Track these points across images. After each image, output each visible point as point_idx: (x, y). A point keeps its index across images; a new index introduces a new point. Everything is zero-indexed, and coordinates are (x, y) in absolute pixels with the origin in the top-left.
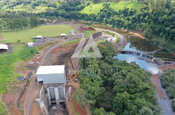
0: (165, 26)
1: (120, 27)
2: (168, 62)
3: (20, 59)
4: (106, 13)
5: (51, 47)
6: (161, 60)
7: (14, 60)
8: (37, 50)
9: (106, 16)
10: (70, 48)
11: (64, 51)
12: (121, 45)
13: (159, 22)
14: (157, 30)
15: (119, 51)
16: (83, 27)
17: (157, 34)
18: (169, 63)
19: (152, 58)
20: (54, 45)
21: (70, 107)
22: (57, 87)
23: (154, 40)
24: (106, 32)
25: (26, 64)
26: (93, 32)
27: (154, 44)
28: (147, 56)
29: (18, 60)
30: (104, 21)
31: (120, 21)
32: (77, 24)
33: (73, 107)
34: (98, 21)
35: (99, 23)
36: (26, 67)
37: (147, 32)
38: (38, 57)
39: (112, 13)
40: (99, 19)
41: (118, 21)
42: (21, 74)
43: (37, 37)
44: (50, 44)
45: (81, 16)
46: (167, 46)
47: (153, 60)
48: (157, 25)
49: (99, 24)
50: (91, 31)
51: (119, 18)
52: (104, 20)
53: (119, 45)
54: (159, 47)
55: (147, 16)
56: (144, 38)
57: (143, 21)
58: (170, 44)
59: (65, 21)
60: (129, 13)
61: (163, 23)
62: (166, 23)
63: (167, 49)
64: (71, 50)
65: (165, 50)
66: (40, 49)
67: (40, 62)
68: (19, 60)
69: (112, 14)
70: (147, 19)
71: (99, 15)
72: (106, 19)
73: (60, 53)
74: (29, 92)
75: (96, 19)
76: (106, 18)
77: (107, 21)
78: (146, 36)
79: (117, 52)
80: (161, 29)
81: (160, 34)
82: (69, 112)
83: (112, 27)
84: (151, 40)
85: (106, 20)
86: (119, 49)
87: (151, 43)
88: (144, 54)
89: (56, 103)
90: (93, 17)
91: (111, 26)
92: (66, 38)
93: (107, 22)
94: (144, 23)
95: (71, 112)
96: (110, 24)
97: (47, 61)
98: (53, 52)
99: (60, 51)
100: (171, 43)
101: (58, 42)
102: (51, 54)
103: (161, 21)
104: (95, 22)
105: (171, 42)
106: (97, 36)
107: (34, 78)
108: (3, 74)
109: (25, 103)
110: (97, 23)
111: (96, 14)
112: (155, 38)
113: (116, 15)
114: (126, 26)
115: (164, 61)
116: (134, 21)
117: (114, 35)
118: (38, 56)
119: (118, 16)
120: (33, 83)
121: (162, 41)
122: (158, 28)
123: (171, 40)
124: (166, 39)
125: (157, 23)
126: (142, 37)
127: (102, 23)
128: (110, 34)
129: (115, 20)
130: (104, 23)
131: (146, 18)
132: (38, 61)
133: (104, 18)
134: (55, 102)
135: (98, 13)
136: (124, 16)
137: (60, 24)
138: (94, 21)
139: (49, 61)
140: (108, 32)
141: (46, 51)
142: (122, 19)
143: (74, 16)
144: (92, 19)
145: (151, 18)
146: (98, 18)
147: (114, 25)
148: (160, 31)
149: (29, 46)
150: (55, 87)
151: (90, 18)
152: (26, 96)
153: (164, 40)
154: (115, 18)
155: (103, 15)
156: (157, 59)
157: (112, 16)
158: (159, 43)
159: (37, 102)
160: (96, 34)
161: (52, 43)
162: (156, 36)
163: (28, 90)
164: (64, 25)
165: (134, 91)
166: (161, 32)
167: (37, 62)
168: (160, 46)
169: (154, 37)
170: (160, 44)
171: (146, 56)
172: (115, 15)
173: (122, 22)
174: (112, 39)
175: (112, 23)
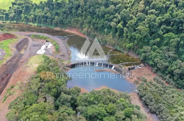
0: (107, 20)
1: (48, 25)
2: (131, 67)
4: (23, 7)
6: (122, 66)
9: (23, 11)
12: (66, 55)
13: (99, 16)
14: (100, 26)
15: (67, 66)
17: (99, 31)
18: (133, 69)
24: (34, 36)
27: (101, 44)
30: (22, 19)
31: (47, 17)
34: (13, 19)
35: (15, 22)
37: (88, 29)
39: (31, 7)
40: (14, 16)
41: (43, 17)
46: (118, 45)
48: (96, 20)
49: (16, 23)
51: (44, 13)
52: (22, 18)
53: (62, 55)
54: (107, 46)
55: (80, 9)
57: (77, 15)
58: (120, 41)
60: (54, 5)
61: (103, 16)
63: (119, 48)
65: (116, 50)
69: (31, 8)
70: (81, 12)
71: (13, 11)
72: (25, 15)
75: (10, 16)
77: (28, 18)
78: (88, 34)
79: (65, 69)
80: (103, 24)
81: (105, 31)
83: (37, 26)
85: (25, 17)
86: (66, 63)
90: (4, 14)
91: (36, 25)
93: (27, 20)
94: (80, 18)
96: (34, 22)
104: (9, 22)
105: (120, 39)
110: (12, 22)
111: (7, 9)
112: (99, 36)
113: (38, 9)
114: (57, 23)
115: (127, 68)
116: (65, 16)
117: (46, 38)
119: (40, 10)
121: (109, 39)
122: (100, 24)
124: (114, 36)
125: (96, 17)
127: (21, 22)
128: (41, 38)
129: (40, 16)
130: (23, 21)
131: (79, 11)
133: (22, 15)
135: (10, 8)
136: (50, 10)
138: (7, 20)
140: (37, 35)
142: (49, 14)
145: (86, 11)
146: (12, 15)
147: (39, 22)
153: (111, 37)
154: (38, 12)
155: (19, 11)
156: (117, 66)
157: (32, 10)
158: (107, 42)
162: (100, 34)
168: (109, 45)
169: (98, 35)
170: (108, 43)
172: (36, 9)
173: (49, 18)
174: (47, 47)
175: (35, 20)
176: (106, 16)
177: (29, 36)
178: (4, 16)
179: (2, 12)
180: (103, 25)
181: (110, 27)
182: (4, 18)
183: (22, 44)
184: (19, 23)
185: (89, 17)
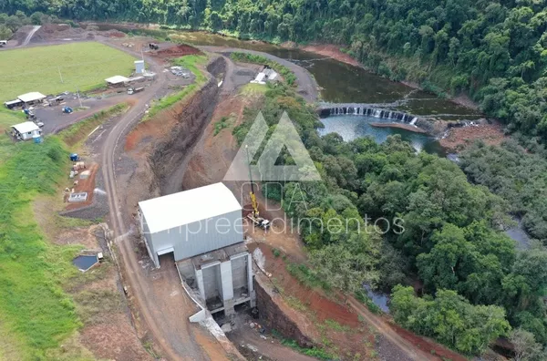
0: (411, 21)
1: (266, 35)
2: (454, 122)
3: (33, 191)
5: (108, 127)
6: (434, 119)
7: (14, 200)
8: (65, 147)
10: (172, 123)
11: (161, 134)
12: (309, 92)
13: (392, 12)
14: (393, 36)
16: (159, 46)
17: (391, 48)
18: (457, 125)
19: (409, 119)
20: (114, 122)
21: (290, 307)
22: (228, 258)
23: (389, 64)
24: (237, 55)
25: (61, 206)
26: (202, 60)
27: (392, 78)
28: (393, 114)
29: (29, 196)
30: (205, 20)
31: (264, 17)
32: (121, 36)
33: (304, 308)
34: (184, 20)
35: (189, 27)
36: (70, 215)
37: (363, 43)
38: (86, 173)
40: (188, 14)
41: (255, 15)
42: (73, 245)
44: (96, 118)
45: (117, 8)
46: (431, 80)
47: (415, 124)
48: (386, 23)
49: (191, 30)
51: (257, 8)
52: (205, 17)
53: (301, 92)
54: (406, 84)
56: (355, 63)
57: (337, 13)
58: (437, 72)
59: (71, 29)
61: (403, 13)
62: (414, 15)
63: (433, 87)
65: (427, 92)
66: (71, 141)
67: (104, 189)
68: (33, 198)
70: (348, 5)
72: (214, 12)
73: (149, 144)
74: (144, 299)
75: (178, 13)
76: (211, 11)
77: (219, 19)
78: (363, 57)
80: (402, 31)
81: (405, 47)
82: (298, 324)
83: (239, 38)
84: (381, 67)
85: (214, 17)
87: (383, 76)
88: (385, 110)
89: (223, 312)
90: (164, 9)
91: (236, 34)
92: (138, 91)
93: (218, 23)
94: (345, 19)
96: (232, 29)
97: (129, 182)
98: (126, 144)
99: (147, 139)
100: (441, 70)
101: (119, 108)
102: (124, 154)
103: (396, 10)
104: (174, 26)
105: (439, 66)
107: (125, 247)
108: (13, 259)
109: (163, 341)
110: (182, 27)
112: (389, 60)
114: (288, 30)
115: (445, 123)
116: (309, 13)
117: (264, 61)
118: (81, 169)
120: (136, 268)
121: (413, 66)
122: (394, 30)
123: (438, 61)
124: (424, 60)
125: (385, 15)
126: (347, 61)
127: (203, 28)
128: (253, 61)
129: (247, 14)
130: (206, 25)
131: (345, 3)
132: (99, 187)
133: (207, 10)
134: (222, 309)
137: (58, 42)
138: (170, 21)
139: (136, 181)
140: (243, 54)
141: (96, 145)
142: (270, 10)
143: (89, 8)
144: (162, 14)
146: (183, 11)
147: (245, 29)
148: (401, 39)
149: (25, 137)
150: (221, 260)
151: (154, 13)
152: (149, 319)
153: (418, 63)
154: (243, 6)
156: (423, 118)
158: (406, 74)
159: (196, 324)
160: (213, 65)
161: (102, 113)
162: (392, 55)
163: (133, 294)
165: (466, 217)
166: (403, 43)
167: (96, 190)
168: (410, 81)
169: (386, 58)
170: (408, 77)
171: (390, 114)
173: (269, 20)
174: (266, 76)
175: (236, 23)
176: (411, 13)
177: (227, 54)
178: (166, 12)
179: (161, 5)
180: (402, 35)
181: (418, 39)
182: (165, 18)
183: (216, 67)
184: (198, 31)
185: (368, 17)
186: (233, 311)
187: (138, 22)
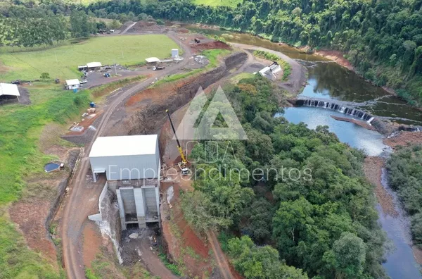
0: (403, 36)
1: (291, 40)
2: (407, 126)
3: (50, 120)
4: (258, 6)
5: (125, 89)
6: (389, 121)
7: (35, 122)
8: (91, 97)
9: (258, 12)
10: (170, 93)
11: (157, 99)
12: (295, 85)
13: (389, 27)
14: (383, 47)
15: (289, 101)
16: (201, 41)
17: (381, 58)
18: (409, 129)
19: (367, 118)
20: (131, 87)
21: (171, 234)
22: (140, 187)
23: (373, 72)
24: (258, 52)
25: (64, 132)
26: (226, 53)
27: (373, 83)
28: (355, 111)
29: (45, 122)
30: (252, 25)
31: (292, 26)
32: (187, 32)
33: (178, 235)
34: (237, 24)
35: (239, 29)
36: (65, 138)
37: (358, 52)
38: (93, 115)
39: (271, 6)
40: (240, 20)
41: (287, 24)
42: (53, 156)
43: (90, 65)
44: (121, 82)
45: (195, 13)
46: (407, 88)
47: (371, 122)
48: (383, 36)
49: (240, 32)
50: (220, 50)
51: (291, 17)
52: (251, 23)
53: (288, 85)
54: (385, 89)
55: (359, 13)
56: (351, 68)
57: (348, 26)
58: (412, 82)
59: (156, 25)
60: (314, 4)
61: (398, 29)
62: (407, 31)
63: (405, 95)
64: (171, 98)
66: (97, 95)
67: (97, 127)
68: (47, 124)
69: (272, 8)
70: (358, 20)
71: (241, 11)
72: (258, 20)
73: (145, 105)
74: (73, 198)
75: (234, 19)
76: (256, 19)
77: (261, 25)
78: (356, 63)
79: (284, 103)
80: (392, 44)
81: (390, 58)
82: (169, 245)
83: (272, 41)
84: (368, 73)
85: (257, 23)
86: (289, 96)
87: (368, 81)
88: (350, 107)
89: (137, 224)
90: (226, 16)
91: (270, 37)
92: (161, 69)
93: (260, 28)
94: (352, 31)
95: (175, 247)
96: (268, 33)
97: (114, 125)
98: (129, 102)
99: (144, 101)
100: (416, 80)
101: (140, 78)
102: (123, 108)
103: (393, 26)
104: (230, 29)
105: (416, 77)
106: (235, 64)
107: (85, 164)
108: (10, 155)
109: (65, 225)
110: (235, 29)
111: (234, 6)
112: (378, 68)
113: (283, 10)
114: (307, 37)
115: (397, 125)
116: (326, 24)
117: (276, 59)
118: (92, 113)
119: (286, 12)
120: (83, 177)
121: (394, 74)
122: (386, 42)
123: (416, 73)
124: (404, 70)
125: (384, 30)
126: (345, 66)
127: (249, 31)
128: (268, 58)
129: (281, 23)
130: (252, 29)
131: (356, 18)
132: (94, 125)
133: (254, 18)
134: (136, 222)
135: (239, 5)
136: (303, 12)
137: (144, 32)
138: (228, 24)
139: (120, 126)
140: (263, 53)
141: (111, 99)
142: (298, 21)
143: (178, 12)
144: (224, 20)
145: (369, 17)
146: (237, 17)
147: (278, 34)
148: (390, 50)
149: (70, 88)
150: (135, 187)
151: (218, 18)
152: (68, 210)
153: (399, 73)
154: (280, 16)
155: (251, 10)
156: (379, 119)
157: (272, 11)
158: (388, 81)
159: (93, 222)
160: (233, 58)
161: (126, 80)
162: (381, 64)
163: (70, 194)
164: (154, 36)
165: (323, 197)
166: (392, 54)
167: (91, 126)
168: (389, 87)
169: (376, 66)
170: (388, 83)
171: (353, 112)
172: (280, 10)
173: (296, 28)
174: (271, 70)
175: (272, 29)
176: (404, 29)
177: (251, 51)
178: (226, 18)
179: (225, 12)
180: (392, 47)
181: (401, 52)
182: (225, 22)
183: (236, 60)
184: (244, 33)
185: (370, 31)
186: (145, 226)
187: (207, 24)
